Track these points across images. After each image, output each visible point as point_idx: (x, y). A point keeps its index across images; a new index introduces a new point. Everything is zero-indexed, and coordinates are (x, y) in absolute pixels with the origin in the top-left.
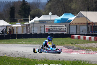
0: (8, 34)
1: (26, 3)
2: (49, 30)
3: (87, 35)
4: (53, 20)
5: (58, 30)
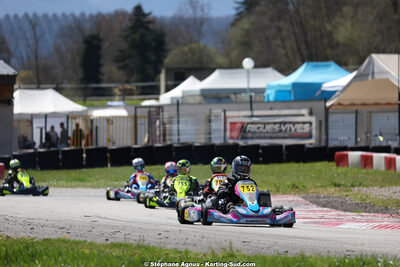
0: (72, 148)
1: (147, 19)
5: (281, 131)
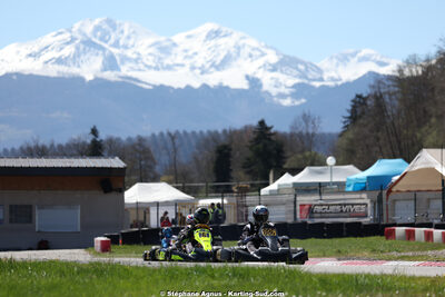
2: (311, 211)
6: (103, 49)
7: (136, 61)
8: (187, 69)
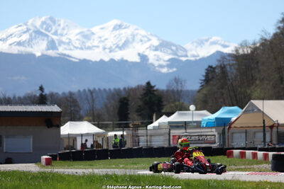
1: (153, 89)
3: (261, 150)
4: (200, 122)
5: (199, 140)
6: (47, 36)
7: (68, 44)
8: (101, 49)
